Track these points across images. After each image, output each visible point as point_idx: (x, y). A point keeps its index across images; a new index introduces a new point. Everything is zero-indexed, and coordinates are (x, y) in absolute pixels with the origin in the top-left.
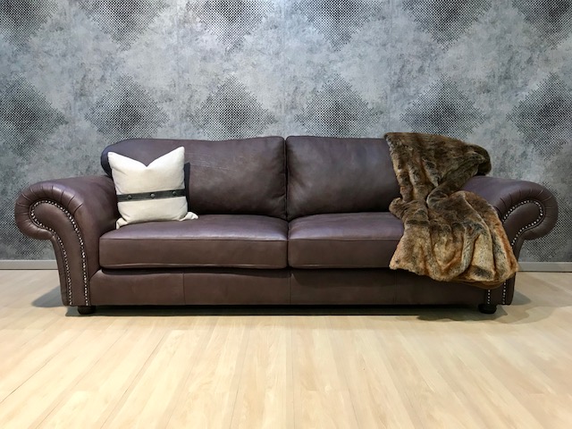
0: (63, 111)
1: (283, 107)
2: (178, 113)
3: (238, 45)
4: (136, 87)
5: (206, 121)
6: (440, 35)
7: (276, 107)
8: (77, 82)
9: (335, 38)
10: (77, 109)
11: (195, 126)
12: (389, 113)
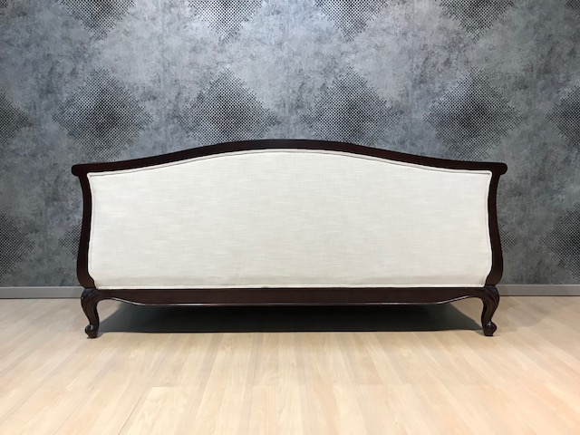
0: (26, 111)
1: (287, 106)
2: (163, 113)
3: (234, 34)
4: (113, 83)
5: (197, 122)
6: (470, 22)
7: (279, 106)
8: (43, 77)
9: (348, 25)
10: (43, 108)
11: (183, 129)
12: (410, 112)
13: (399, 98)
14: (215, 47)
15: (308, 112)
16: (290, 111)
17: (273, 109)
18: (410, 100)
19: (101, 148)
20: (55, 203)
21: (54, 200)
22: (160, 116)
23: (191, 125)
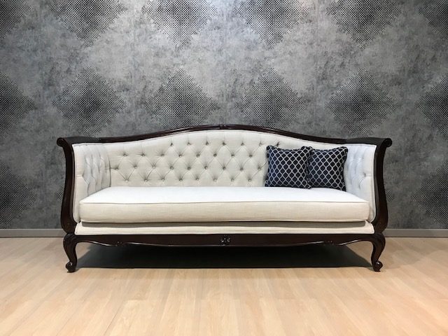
0: (33, 99)
1: (225, 96)
2: (134, 100)
3: (186, 43)
4: (97, 78)
5: (159, 107)
6: (358, 36)
7: (219, 96)
8: (46, 73)
9: (270, 37)
10: (46, 96)
11: (148, 112)
12: (315, 101)
13: (307, 91)
14: (172, 53)
15: (240, 100)
16: (227, 100)
17: (215, 98)
18: (315, 93)
19: (87, 126)
21: (52, 164)
22: (131, 102)
23: (154, 109)
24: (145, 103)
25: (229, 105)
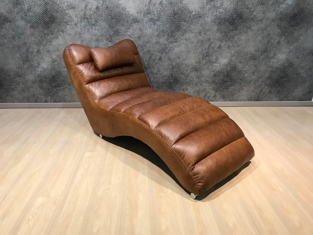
1: (142, 13)
2: (79, 16)
5: (96, 21)
7: (138, 13)
10: (15, 12)
11: (89, 25)
12: (205, 17)
13: (199, 10)
15: (153, 16)
16: (144, 16)
17: (135, 14)
18: (205, 11)
19: (48, 34)
20: (28, 63)
21: (27, 61)
22: (77, 17)
23: (93, 22)
24: (87, 18)
25: (146, 19)
